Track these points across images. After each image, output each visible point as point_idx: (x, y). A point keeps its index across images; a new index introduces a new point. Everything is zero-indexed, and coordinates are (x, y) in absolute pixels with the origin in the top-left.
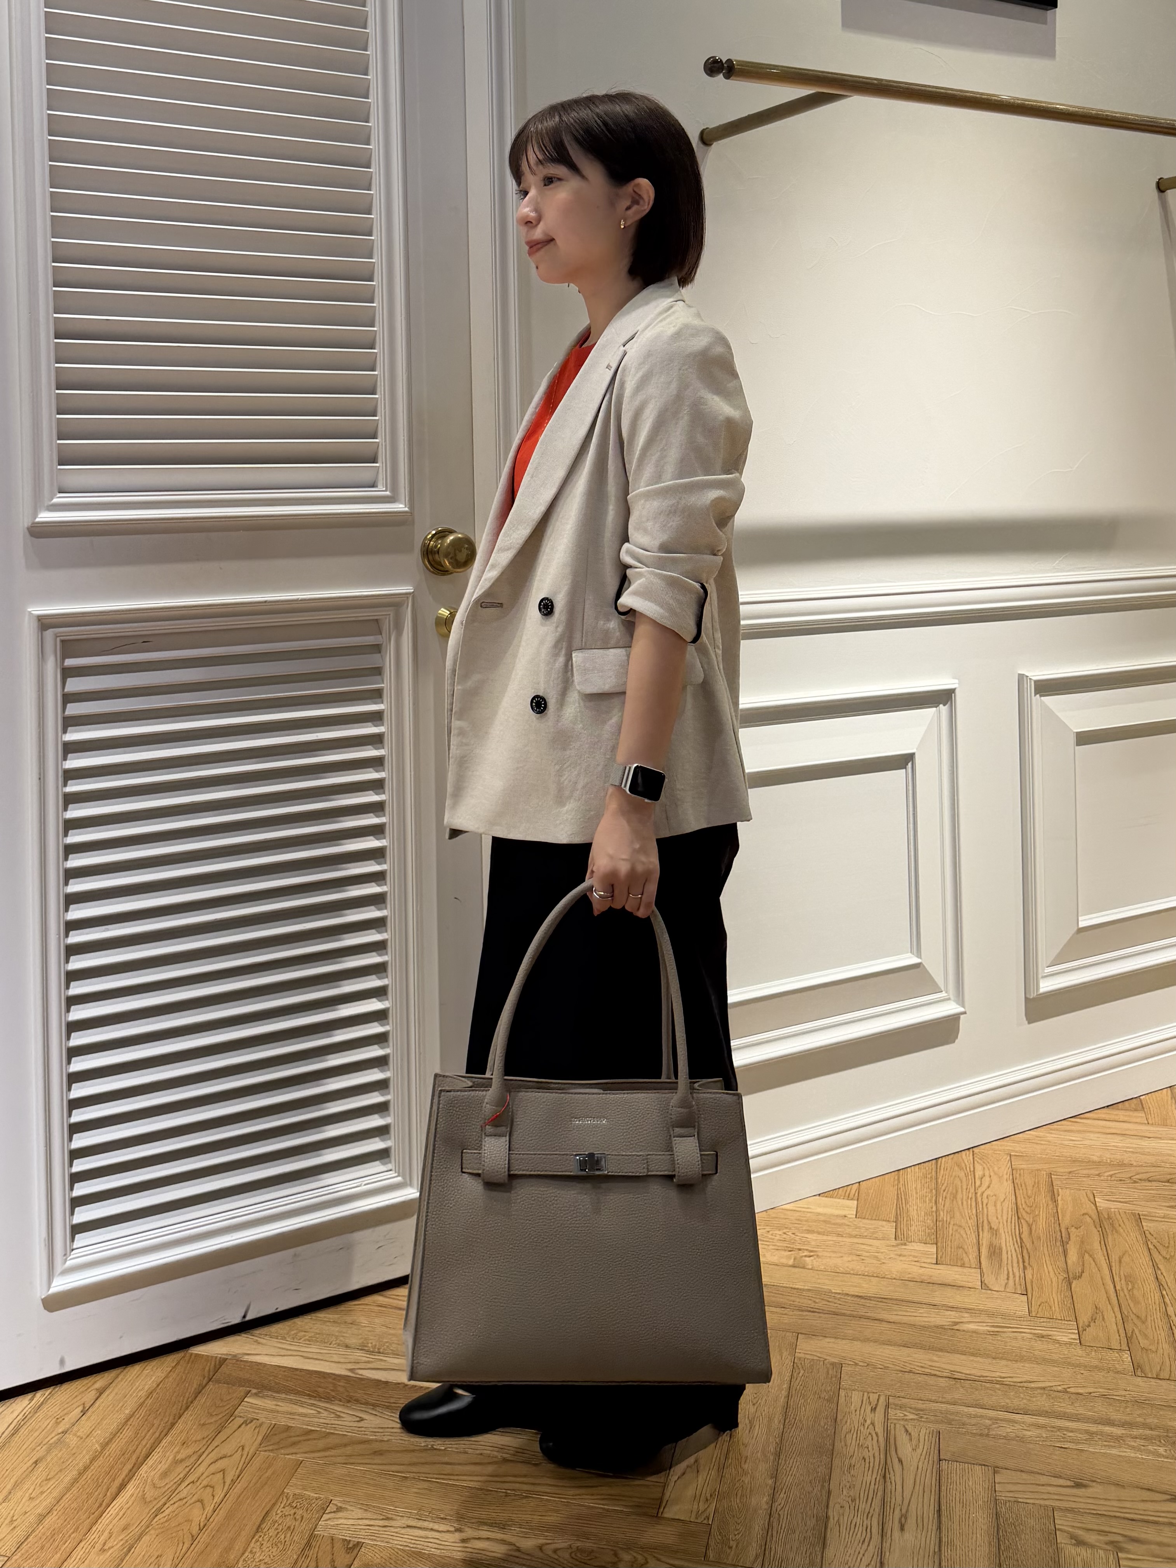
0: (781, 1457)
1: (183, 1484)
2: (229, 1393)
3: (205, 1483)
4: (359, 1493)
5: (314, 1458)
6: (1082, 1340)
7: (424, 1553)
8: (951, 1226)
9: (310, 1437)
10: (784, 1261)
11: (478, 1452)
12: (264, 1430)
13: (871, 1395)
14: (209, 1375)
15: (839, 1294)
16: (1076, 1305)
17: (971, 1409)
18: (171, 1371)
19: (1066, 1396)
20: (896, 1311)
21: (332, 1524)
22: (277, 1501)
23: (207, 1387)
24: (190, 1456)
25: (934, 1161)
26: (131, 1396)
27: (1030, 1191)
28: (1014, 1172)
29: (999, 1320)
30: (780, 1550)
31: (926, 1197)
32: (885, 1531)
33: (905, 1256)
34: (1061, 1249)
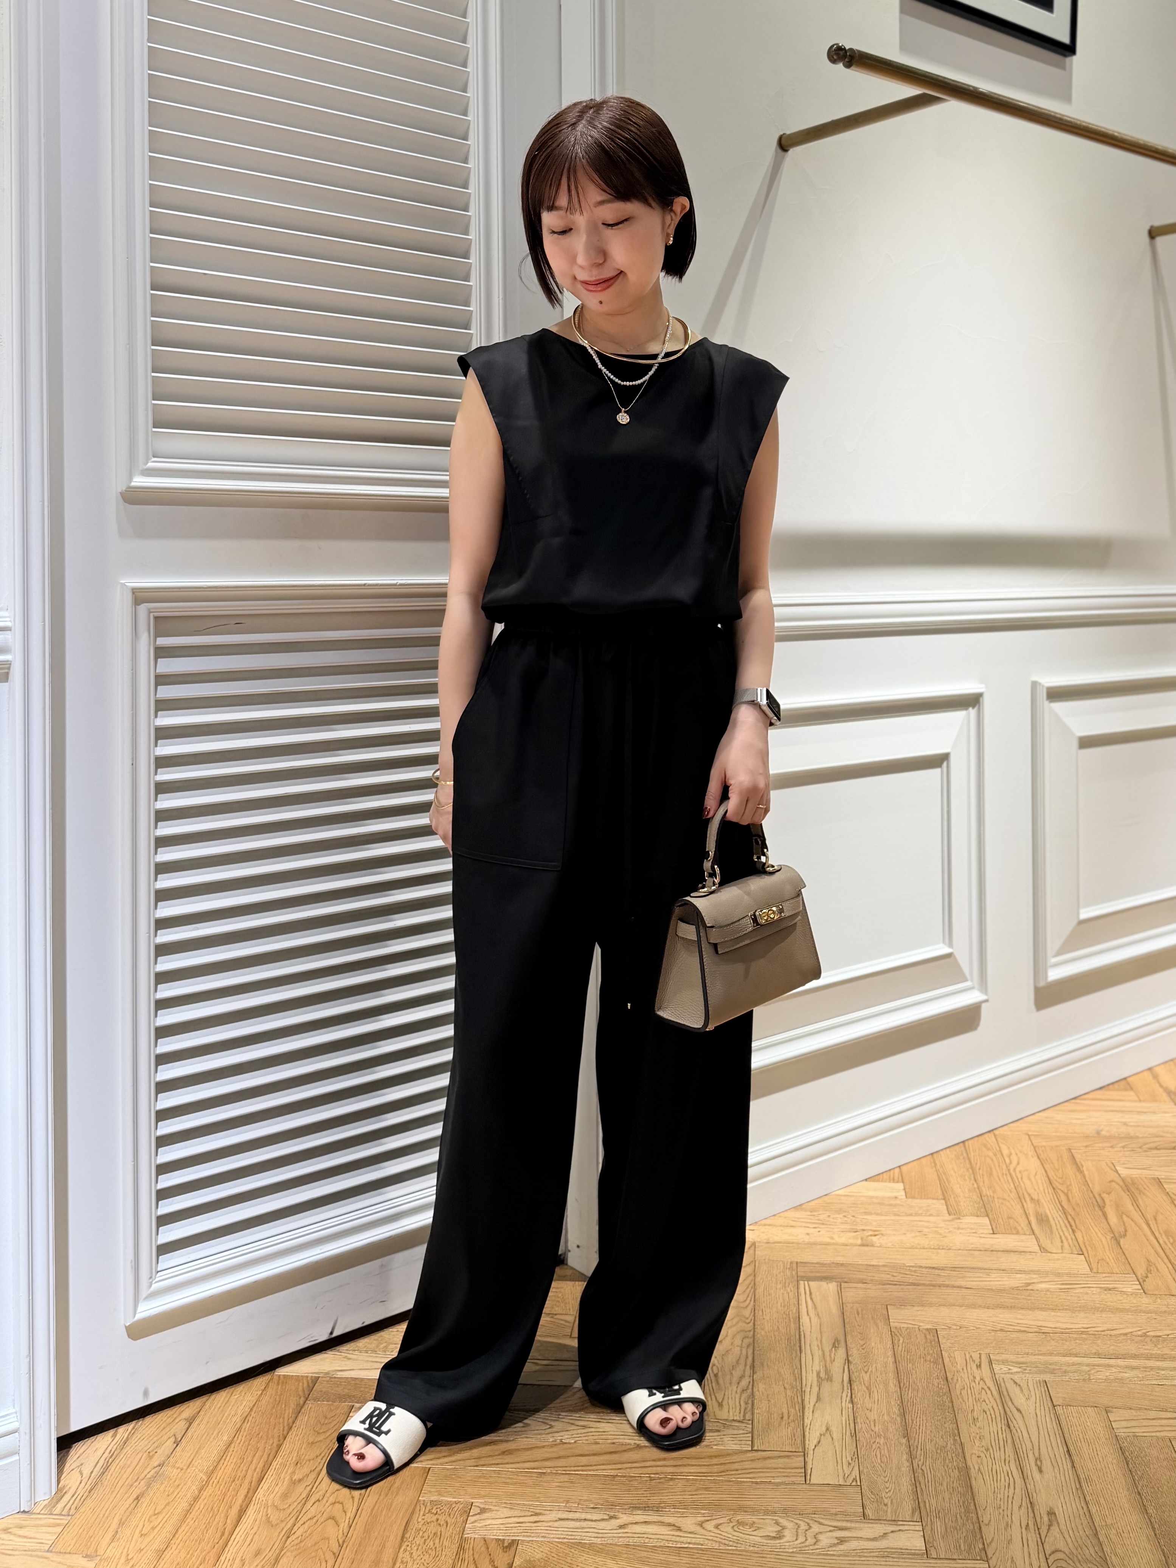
0: (907, 1417)
1: (307, 1503)
2: (331, 1410)
3: (331, 1500)
4: (499, 1493)
5: (441, 1464)
6: (1145, 1289)
7: (585, 1543)
8: (996, 1200)
10: (852, 1241)
11: (609, 1441)
13: (973, 1354)
14: (304, 1394)
15: (913, 1267)
16: (1129, 1260)
17: (1067, 1359)
18: (262, 1394)
19: (1148, 1339)
20: (970, 1277)
21: (480, 1525)
22: (414, 1510)
23: (306, 1406)
24: (307, 1476)
25: (962, 1145)
26: (225, 1422)
27: (1056, 1165)
28: (1037, 1149)
29: (1066, 1278)
30: (933, 1502)
31: (965, 1176)
32: (1025, 1475)
33: (963, 1229)
34: (1100, 1213)
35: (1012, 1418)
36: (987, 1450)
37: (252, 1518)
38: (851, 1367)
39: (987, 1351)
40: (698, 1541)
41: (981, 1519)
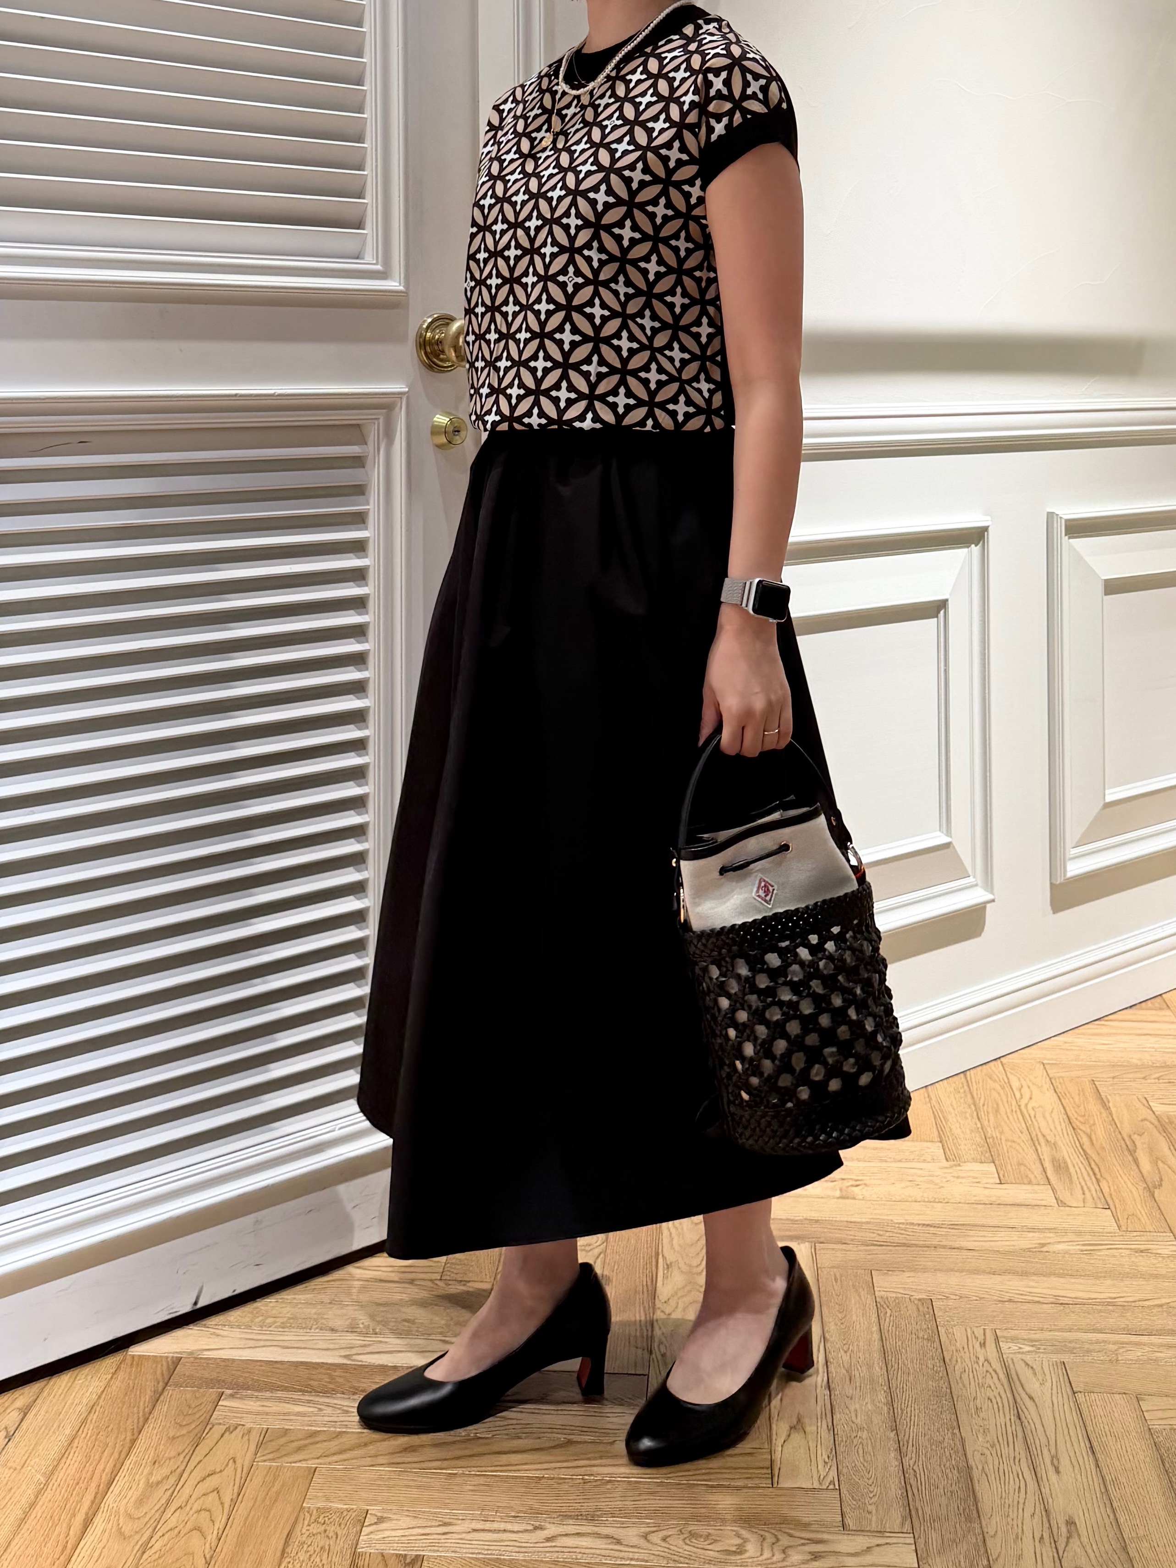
0: (895, 1406)
1: (167, 1511)
2: (197, 1398)
3: (196, 1507)
4: (401, 1499)
5: (330, 1463)
7: (504, 1559)
8: (1003, 1142)
9: (317, 1439)
10: (829, 1193)
12: (255, 1437)
13: (975, 1330)
14: (164, 1378)
15: (903, 1224)
16: (1165, 1215)
17: (1090, 1335)
18: (112, 1378)
20: (973, 1236)
21: (377, 1537)
22: (297, 1519)
23: (165, 1393)
24: (167, 1477)
25: (962, 1075)
26: (67, 1412)
27: (1077, 1100)
28: (1053, 1081)
29: (1088, 1237)
30: (927, 1510)
31: (966, 1113)
32: (1039, 1476)
33: (963, 1178)
34: (1130, 1158)
35: (1023, 1407)
36: (993, 1446)
37: (100, 1528)
38: (828, 1345)
39: (993, 1326)
40: (641, 1556)
41: (985, 1530)
